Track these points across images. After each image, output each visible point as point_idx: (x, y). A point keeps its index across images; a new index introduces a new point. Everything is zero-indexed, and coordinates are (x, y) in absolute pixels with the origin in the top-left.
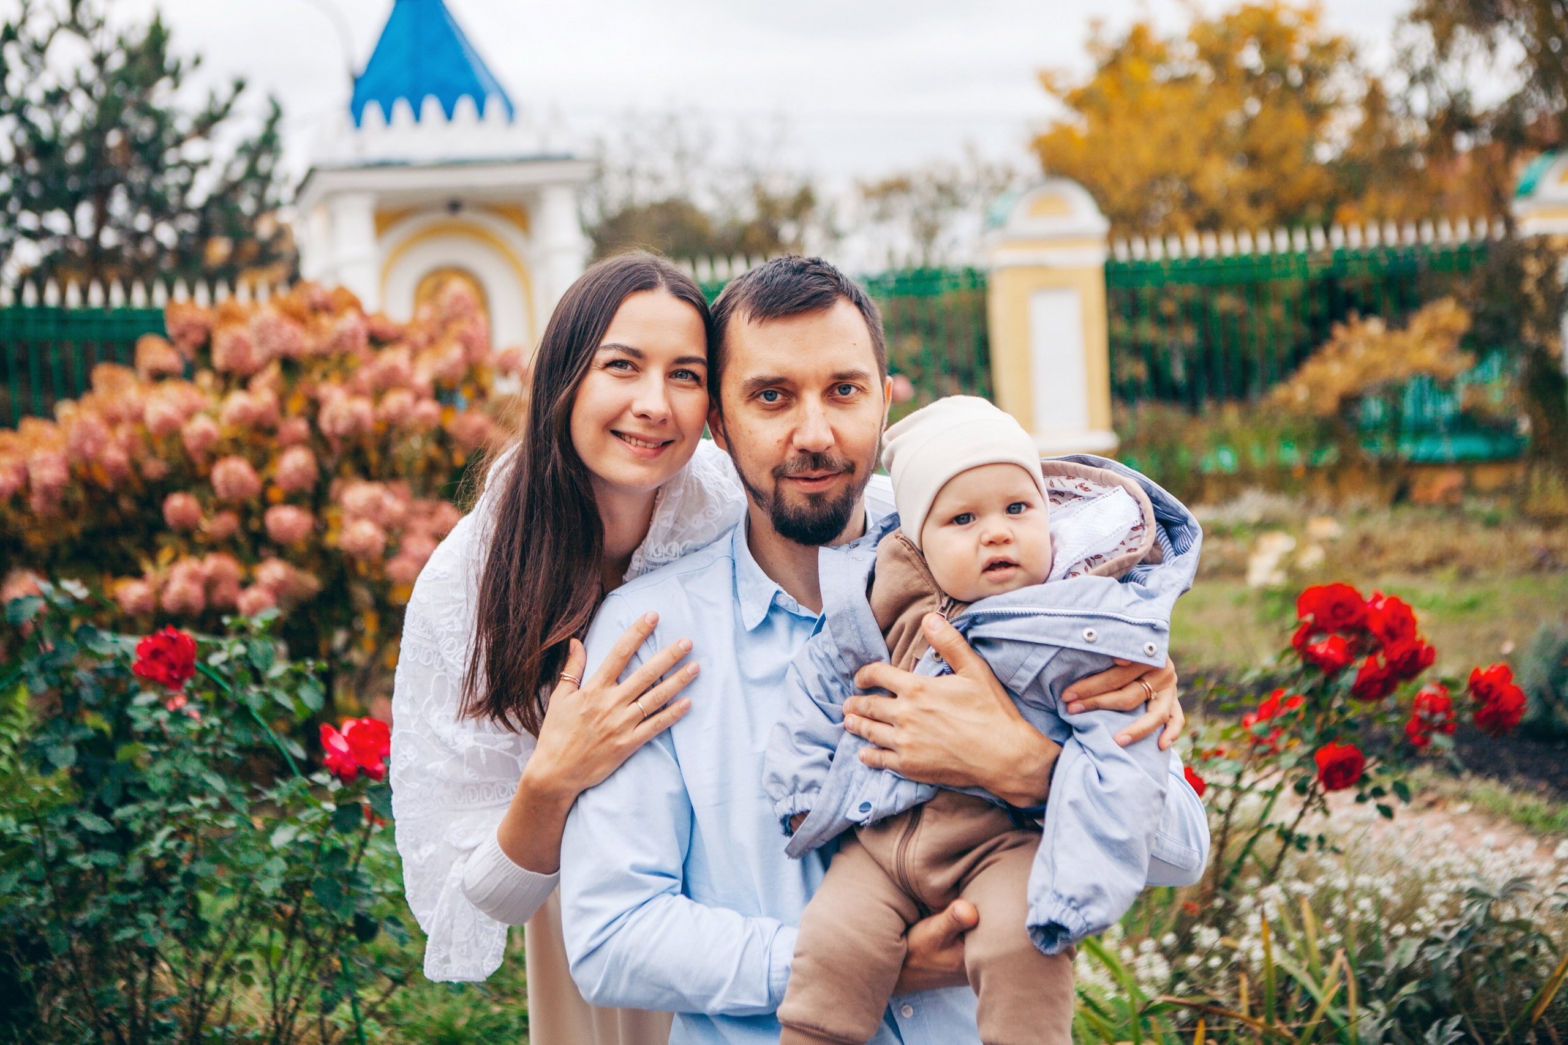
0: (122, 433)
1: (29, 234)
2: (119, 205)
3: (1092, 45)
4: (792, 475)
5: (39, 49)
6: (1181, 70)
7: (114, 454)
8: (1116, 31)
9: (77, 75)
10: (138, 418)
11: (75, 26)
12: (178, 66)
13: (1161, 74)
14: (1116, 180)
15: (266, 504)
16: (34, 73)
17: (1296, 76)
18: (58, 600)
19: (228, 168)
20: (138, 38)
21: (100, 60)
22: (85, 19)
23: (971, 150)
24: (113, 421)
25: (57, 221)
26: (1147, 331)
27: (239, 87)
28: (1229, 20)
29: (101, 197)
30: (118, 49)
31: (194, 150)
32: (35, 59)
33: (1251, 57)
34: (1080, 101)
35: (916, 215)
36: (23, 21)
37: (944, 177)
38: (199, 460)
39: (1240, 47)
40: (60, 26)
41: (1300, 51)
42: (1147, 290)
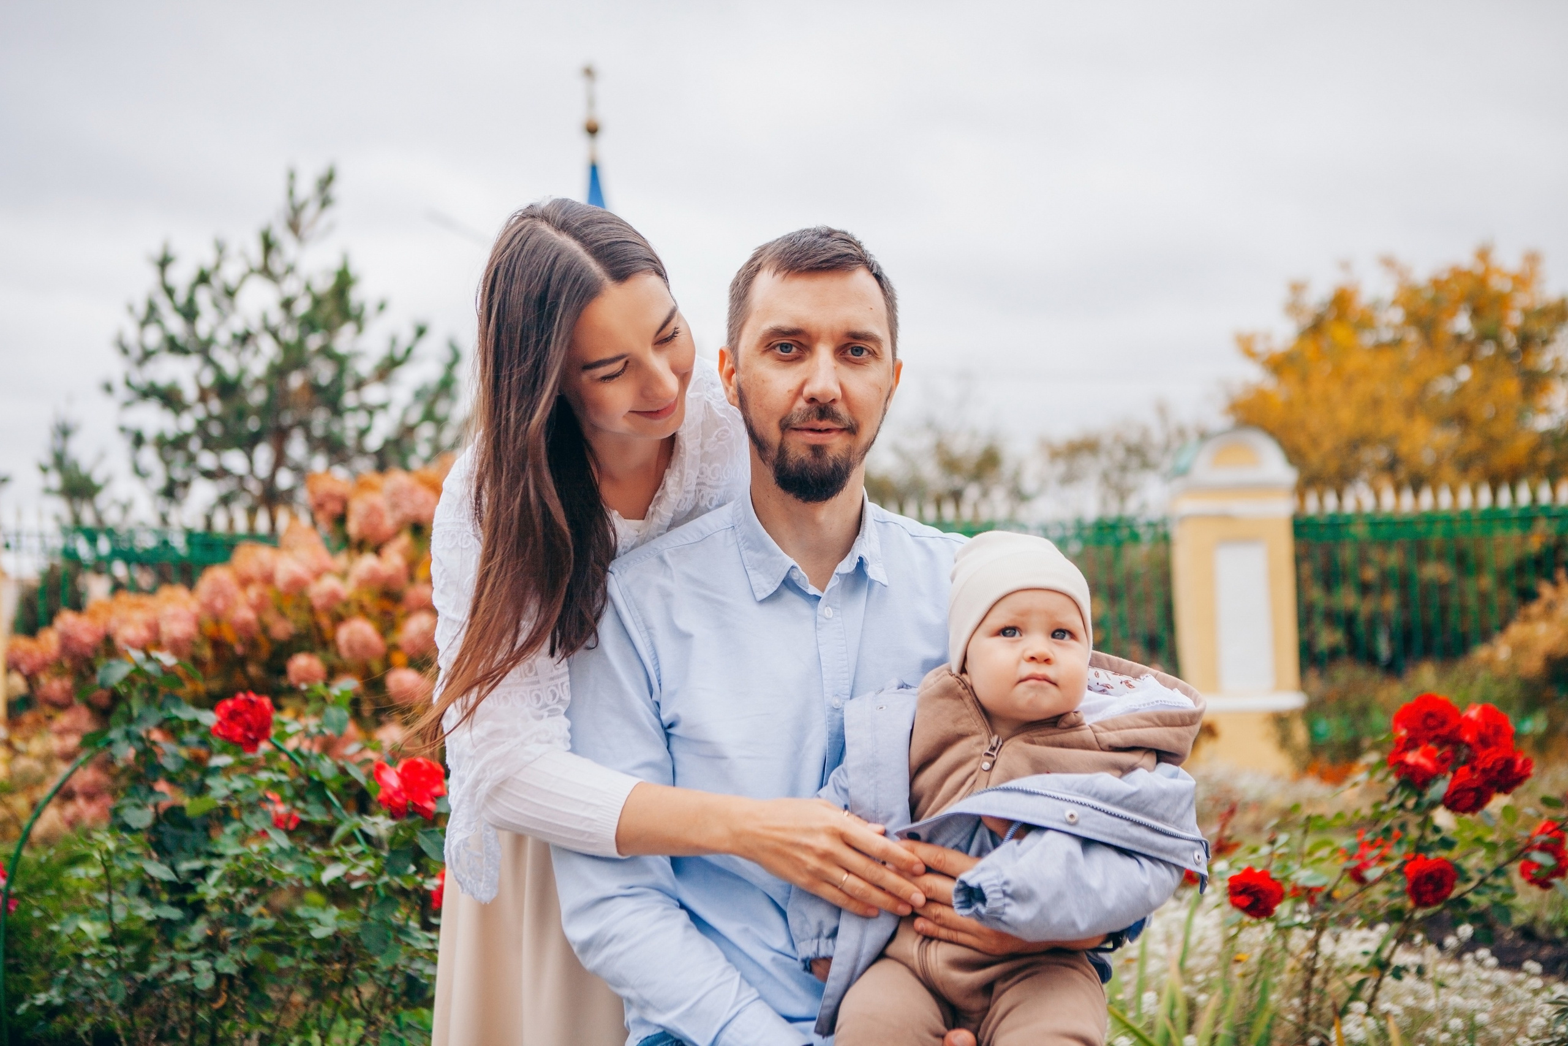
0: (253, 592)
1: (208, 475)
2: (297, 448)
3: (1293, 308)
4: (798, 426)
5: (230, 293)
6: (1387, 336)
7: (245, 614)
8: (1319, 294)
9: (265, 319)
10: (268, 579)
11: (266, 271)
12: (362, 308)
13: (1368, 339)
14: (1315, 442)
15: (388, 665)
16: (223, 316)
17: (1511, 341)
18: (149, 667)
19: (406, 412)
20: (324, 284)
21: (287, 304)
22: (277, 266)
23: (1162, 410)
24: (245, 582)
25: (235, 460)
26: (1347, 599)
27: (421, 332)
28: (1437, 284)
29: (280, 437)
30: (304, 294)
31: (374, 394)
32: (225, 302)
33: (1462, 323)
34: (1279, 365)
35: (1105, 477)
36: (218, 267)
37: (1134, 437)
38: (325, 621)
39: (1453, 314)
40: (252, 271)
41: (1515, 318)
42: (1347, 555)
